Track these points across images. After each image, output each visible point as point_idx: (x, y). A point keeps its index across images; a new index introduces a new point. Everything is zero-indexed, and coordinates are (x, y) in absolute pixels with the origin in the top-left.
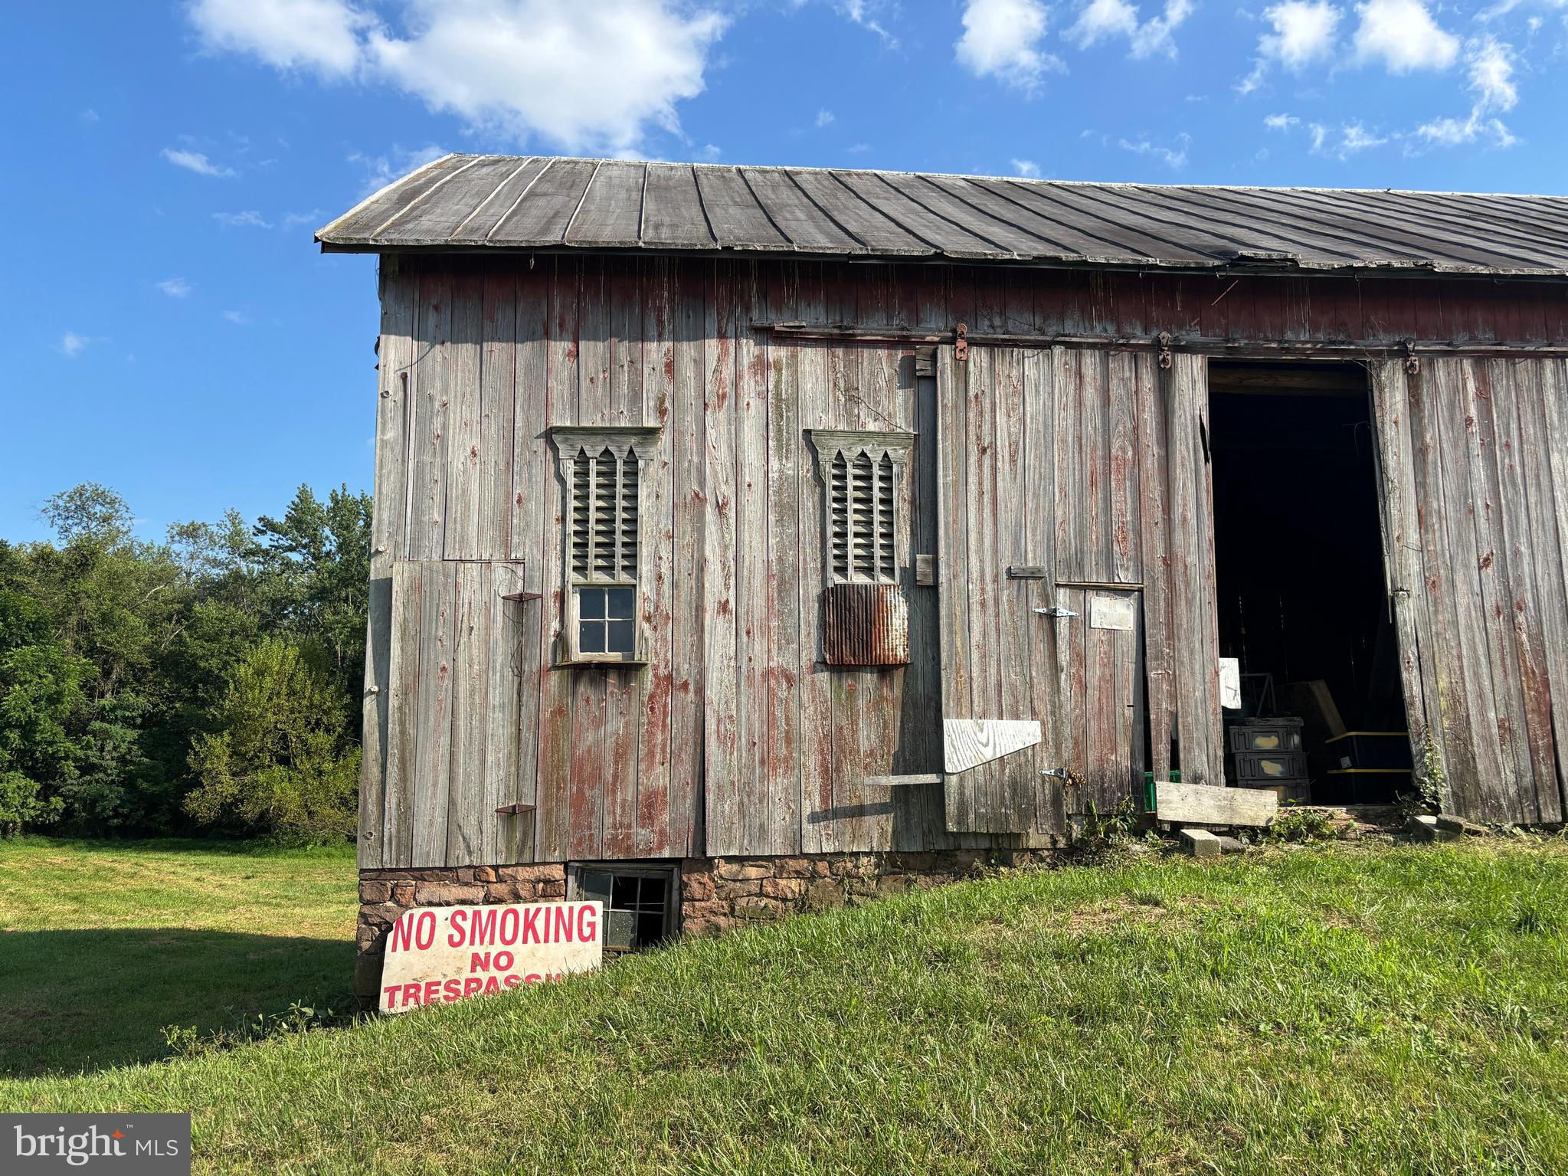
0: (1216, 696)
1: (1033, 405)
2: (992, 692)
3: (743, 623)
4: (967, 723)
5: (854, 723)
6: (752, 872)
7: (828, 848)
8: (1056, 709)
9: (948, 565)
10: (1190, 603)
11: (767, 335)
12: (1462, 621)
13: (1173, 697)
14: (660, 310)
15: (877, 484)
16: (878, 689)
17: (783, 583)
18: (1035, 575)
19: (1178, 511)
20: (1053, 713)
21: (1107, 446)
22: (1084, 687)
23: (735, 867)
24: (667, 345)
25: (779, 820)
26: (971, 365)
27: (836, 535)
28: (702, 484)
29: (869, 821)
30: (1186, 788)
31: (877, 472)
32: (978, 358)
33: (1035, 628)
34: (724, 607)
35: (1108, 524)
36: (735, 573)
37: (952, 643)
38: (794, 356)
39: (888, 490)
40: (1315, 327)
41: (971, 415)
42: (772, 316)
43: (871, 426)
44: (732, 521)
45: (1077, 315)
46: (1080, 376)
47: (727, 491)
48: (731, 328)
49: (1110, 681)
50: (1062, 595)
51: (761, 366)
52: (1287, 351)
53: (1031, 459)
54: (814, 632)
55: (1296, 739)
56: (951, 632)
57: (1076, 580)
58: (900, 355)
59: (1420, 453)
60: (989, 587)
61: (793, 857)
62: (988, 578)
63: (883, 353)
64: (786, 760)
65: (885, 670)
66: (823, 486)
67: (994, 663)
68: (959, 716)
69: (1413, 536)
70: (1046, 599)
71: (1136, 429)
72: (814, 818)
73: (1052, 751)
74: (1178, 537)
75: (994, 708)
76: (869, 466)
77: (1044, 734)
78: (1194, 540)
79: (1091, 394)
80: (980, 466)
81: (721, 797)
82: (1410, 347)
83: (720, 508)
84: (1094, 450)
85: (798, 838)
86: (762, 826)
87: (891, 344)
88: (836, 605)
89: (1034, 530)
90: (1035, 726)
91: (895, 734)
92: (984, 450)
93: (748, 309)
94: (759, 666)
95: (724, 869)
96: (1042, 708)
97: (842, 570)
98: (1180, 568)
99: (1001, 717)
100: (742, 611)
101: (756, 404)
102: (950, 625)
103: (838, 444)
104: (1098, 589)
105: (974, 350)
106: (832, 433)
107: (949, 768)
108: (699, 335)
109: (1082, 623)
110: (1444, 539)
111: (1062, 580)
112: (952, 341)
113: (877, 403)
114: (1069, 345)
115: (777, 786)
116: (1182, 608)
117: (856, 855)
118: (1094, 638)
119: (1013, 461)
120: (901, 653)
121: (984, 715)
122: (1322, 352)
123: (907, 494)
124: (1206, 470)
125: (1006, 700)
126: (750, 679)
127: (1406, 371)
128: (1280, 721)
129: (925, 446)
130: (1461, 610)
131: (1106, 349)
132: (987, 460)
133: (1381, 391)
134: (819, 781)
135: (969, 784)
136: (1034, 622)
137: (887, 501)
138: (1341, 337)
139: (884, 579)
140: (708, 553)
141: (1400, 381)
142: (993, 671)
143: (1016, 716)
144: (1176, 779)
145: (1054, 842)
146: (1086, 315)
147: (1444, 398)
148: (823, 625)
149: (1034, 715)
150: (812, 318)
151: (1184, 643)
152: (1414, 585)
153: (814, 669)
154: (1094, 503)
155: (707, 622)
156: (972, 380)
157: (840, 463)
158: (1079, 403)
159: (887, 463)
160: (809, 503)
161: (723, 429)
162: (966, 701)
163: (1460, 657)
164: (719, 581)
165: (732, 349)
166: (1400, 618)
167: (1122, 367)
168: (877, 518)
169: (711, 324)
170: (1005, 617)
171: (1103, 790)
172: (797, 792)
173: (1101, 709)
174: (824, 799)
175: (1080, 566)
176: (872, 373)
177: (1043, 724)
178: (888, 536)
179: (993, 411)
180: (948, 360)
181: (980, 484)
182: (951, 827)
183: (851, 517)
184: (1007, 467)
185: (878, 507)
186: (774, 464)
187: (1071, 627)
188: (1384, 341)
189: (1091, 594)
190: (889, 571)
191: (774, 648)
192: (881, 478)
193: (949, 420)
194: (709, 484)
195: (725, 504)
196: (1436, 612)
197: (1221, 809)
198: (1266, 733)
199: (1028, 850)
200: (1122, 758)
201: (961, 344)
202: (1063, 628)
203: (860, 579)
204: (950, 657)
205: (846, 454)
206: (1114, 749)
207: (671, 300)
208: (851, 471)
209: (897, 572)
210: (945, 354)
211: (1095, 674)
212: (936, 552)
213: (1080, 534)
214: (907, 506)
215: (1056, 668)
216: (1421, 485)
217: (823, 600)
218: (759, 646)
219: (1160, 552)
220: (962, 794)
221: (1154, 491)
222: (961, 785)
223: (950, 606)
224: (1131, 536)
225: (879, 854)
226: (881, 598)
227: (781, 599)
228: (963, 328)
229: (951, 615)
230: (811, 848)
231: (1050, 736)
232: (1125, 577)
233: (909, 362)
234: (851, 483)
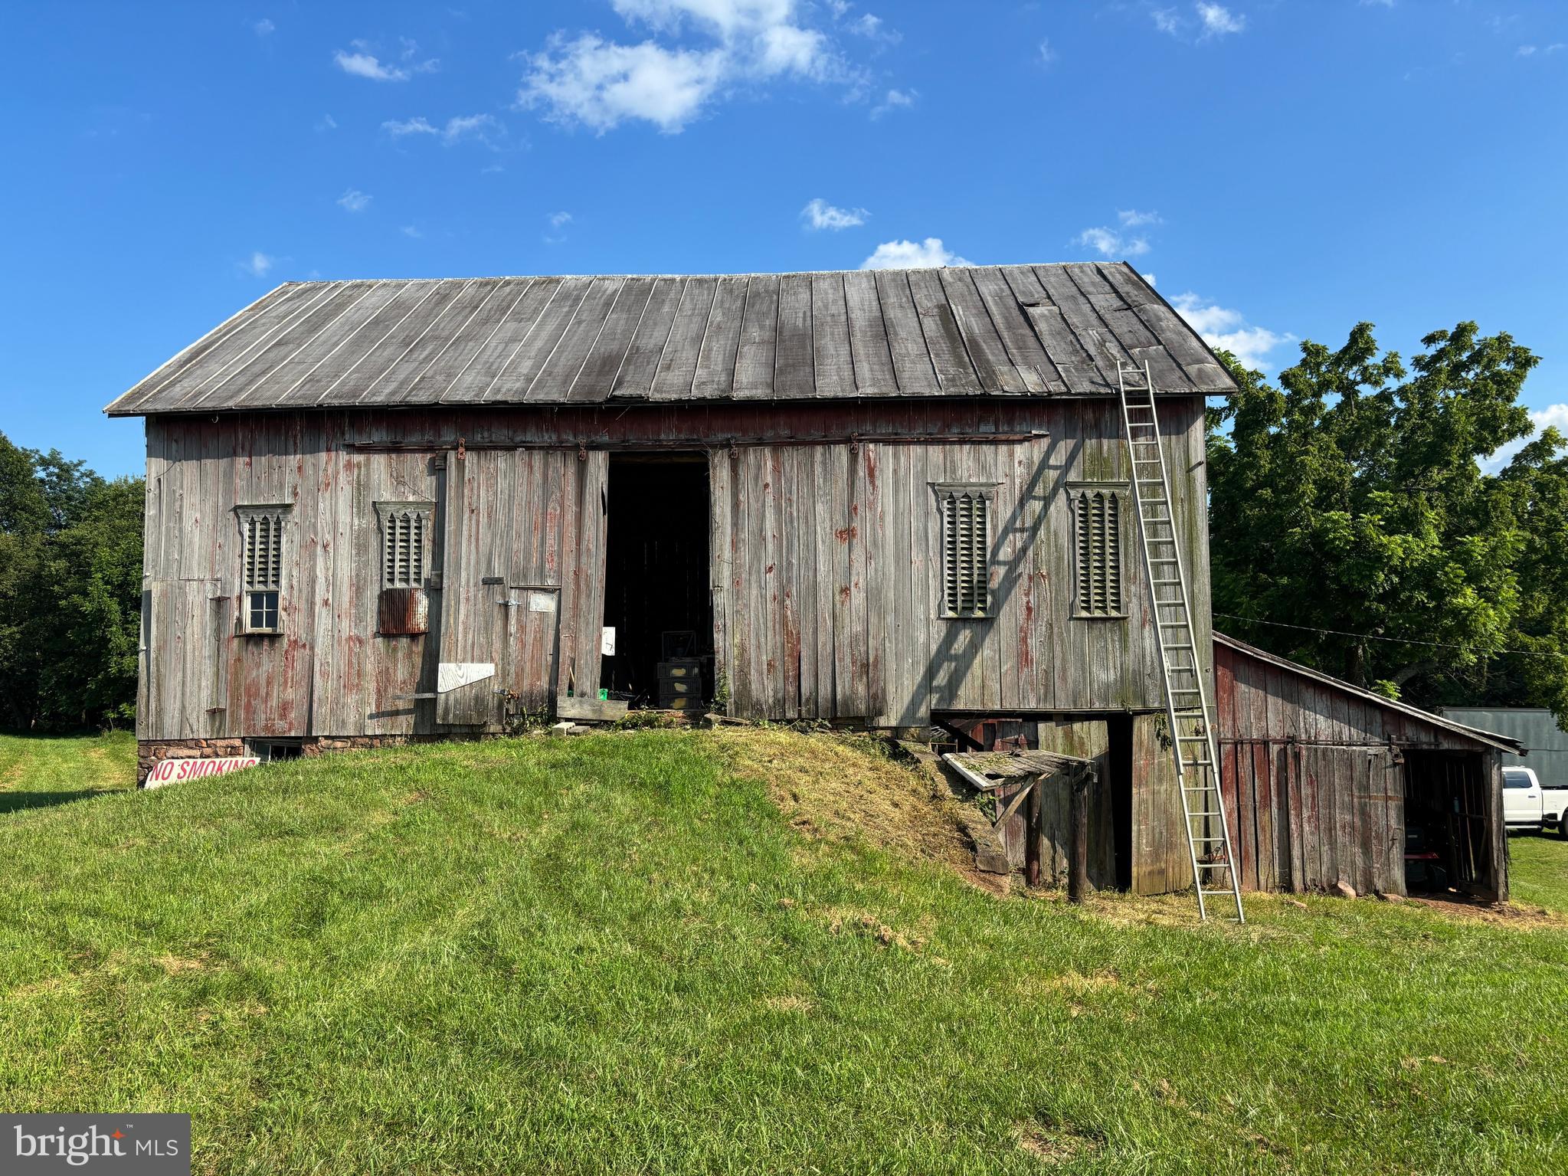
0: (599, 648)
1: (502, 484)
2: (469, 648)
3: (336, 611)
4: (452, 666)
5: (396, 665)
6: (339, 744)
7: (378, 732)
8: (505, 656)
9: (449, 578)
10: (589, 596)
11: (353, 449)
12: (753, 605)
13: (573, 649)
14: (295, 437)
15: (413, 531)
16: (410, 647)
17: (358, 590)
18: (499, 581)
19: (584, 544)
20: (503, 659)
21: (545, 507)
22: (524, 646)
23: (330, 742)
24: (298, 456)
25: (352, 718)
26: (467, 462)
27: (389, 560)
28: (316, 534)
29: (402, 718)
30: (575, 699)
31: (413, 524)
32: (470, 458)
33: (497, 614)
34: (326, 603)
35: (542, 553)
36: (332, 583)
37: (448, 622)
38: (368, 460)
39: (419, 534)
40: (679, 431)
41: (466, 491)
42: (357, 437)
43: (411, 499)
44: (332, 554)
45: (534, 430)
46: (531, 467)
47: (328, 537)
48: (334, 445)
49: (539, 640)
50: (513, 593)
51: (349, 466)
52: (661, 446)
53: (500, 516)
54: (375, 615)
55: (696, 670)
56: (448, 615)
57: (522, 584)
58: (429, 456)
59: (736, 505)
60: (472, 590)
61: (360, 737)
62: (471, 584)
63: (418, 456)
64: (357, 685)
65: (414, 636)
66: (382, 533)
67: (471, 632)
68: (449, 661)
69: (727, 554)
70: (504, 595)
71: (562, 497)
72: (371, 717)
73: (500, 680)
74: (584, 559)
75: (469, 656)
76: (408, 521)
77: (496, 671)
78: (593, 560)
79: (538, 476)
80: (470, 520)
81: (320, 706)
82: (732, 442)
83: (325, 547)
84: (537, 510)
85: (362, 727)
86: (343, 720)
87: (424, 451)
88: (387, 599)
89: (499, 556)
90: (493, 665)
91: (418, 672)
92: (473, 511)
93: (343, 434)
94: (345, 635)
95: (323, 742)
96: (497, 656)
97: (391, 580)
98: (583, 577)
99: (472, 661)
100: (336, 605)
101: (348, 489)
102: (448, 611)
103: (391, 509)
104: (535, 589)
105: (469, 453)
106: (388, 503)
107: (440, 690)
108: (315, 450)
109: (524, 609)
110: (746, 556)
111: (513, 585)
112: (455, 448)
113: (414, 484)
114: (528, 448)
115: (351, 699)
116: (583, 600)
117: (394, 736)
118: (533, 616)
119: (489, 517)
120: (422, 627)
121: (464, 661)
122: (681, 445)
123: (431, 536)
124: (603, 521)
125: (477, 652)
126: (339, 643)
127: (730, 456)
128: (688, 660)
129: (440, 508)
130: (753, 597)
131: (548, 449)
132: (474, 517)
133: (714, 468)
134: (375, 697)
135: (452, 698)
136: (496, 609)
137: (418, 541)
138: (695, 437)
139: (414, 585)
140: (318, 573)
141: (727, 463)
142: (471, 636)
143: (481, 661)
144: (570, 695)
145: (504, 729)
146: (539, 429)
147: (753, 471)
148: (380, 612)
149: (492, 660)
150: (378, 436)
151: (582, 619)
152: (726, 583)
153: (374, 637)
154: (536, 541)
155: (317, 611)
156: (467, 471)
157: (392, 520)
158: (530, 483)
159: (419, 519)
160: (374, 543)
161: (328, 503)
162: (453, 654)
163: (749, 625)
164: (324, 587)
165: (333, 458)
166: (715, 603)
167: (557, 461)
168: (413, 550)
169: (323, 444)
170: (480, 606)
171: (531, 701)
172: (362, 703)
173: (533, 657)
174: (378, 707)
175: (525, 576)
176: (412, 468)
177: (496, 665)
178: (418, 560)
179: (479, 488)
180: (453, 460)
181: (470, 530)
182: (439, 721)
183: (398, 550)
184: (486, 520)
185: (413, 544)
186: (356, 522)
187: (518, 611)
188: (721, 437)
189: (530, 592)
190: (418, 580)
191: (353, 624)
192: (416, 528)
193: (453, 494)
194: (320, 535)
195: (327, 545)
196: (737, 599)
197: (594, 711)
198: (679, 667)
199: (488, 734)
200: (544, 683)
201: (461, 450)
202: (513, 611)
203: (403, 585)
204: (446, 629)
205: (395, 514)
206: (539, 679)
207: (301, 431)
208: (398, 524)
209: (423, 581)
210: (452, 457)
211: (530, 639)
212: (442, 570)
213: (527, 558)
214: (431, 543)
215: (506, 634)
216: (735, 525)
217: (380, 597)
218: (345, 624)
219: (572, 568)
220: (447, 703)
221: (571, 531)
222: (447, 699)
223: (449, 600)
224: (556, 559)
225: (406, 736)
226: (412, 596)
227: (357, 597)
228: (463, 441)
229: (448, 606)
230: (369, 733)
231: (500, 672)
232: (550, 582)
233: (432, 461)
234: (398, 531)
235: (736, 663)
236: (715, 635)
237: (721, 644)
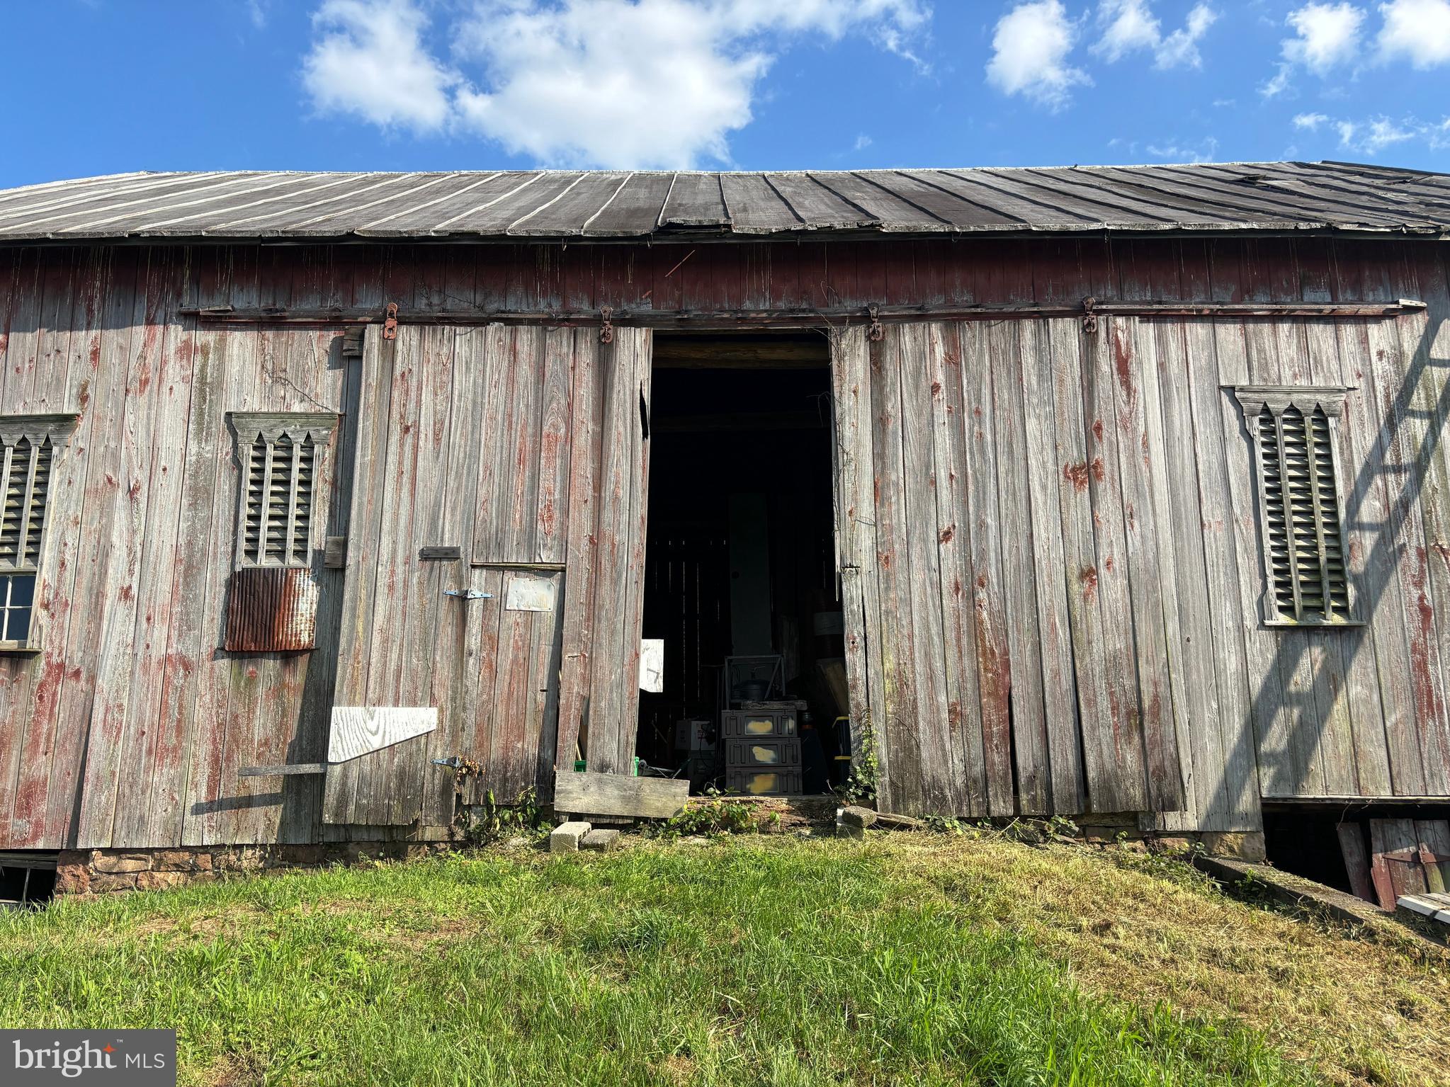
0: (634, 677)
1: (463, 382)
2: (390, 678)
3: (144, 610)
4: (358, 711)
5: (251, 711)
6: (129, 865)
7: (209, 840)
8: (458, 694)
9: (358, 548)
10: (615, 582)
11: (194, 320)
12: (916, 599)
13: (587, 680)
14: (91, 299)
15: (297, 465)
16: (279, 676)
17: (189, 567)
18: (451, 554)
19: (609, 488)
20: (454, 699)
21: (539, 424)
22: (493, 672)
23: (113, 859)
24: (94, 333)
25: (158, 814)
26: (399, 345)
27: (250, 517)
28: (116, 469)
29: (257, 812)
30: (588, 777)
31: (297, 452)
32: (407, 338)
33: (446, 614)
34: (126, 593)
35: (533, 503)
36: (140, 557)
37: (353, 627)
38: (222, 341)
39: (307, 471)
40: (776, 296)
41: (396, 394)
42: (203, 301)
43: (297, 408)
44: (143, 505)
45: (520, 291)
46: (514, 352)
47: (140, 475)
48: (161, 314)
49: (523, 665)
50: (478, 576)
51: (186, 350)
52: (744, 320)
53: (457, 438)
54: (218, 617)
55: (791, 724)
56: (354, 616)
57: (494, 560)
58: (332, 335)
59: (880, 422)
60: (400, 569)
61: (173, 849)
62: (400, 558)
63: (314, 334)
64: (175, 749)
65: (288, 656)
66: (240, 468)
67: (396, 649)
68: (352, 703)
69: (866, 509)
70: (459, 579)
71: (570, 406)
72: (198, 810)
73: (447, 739)
74: (608, 516)
75: (390, 695)
76: (289, 448)
77: (441, 722)
78: (625, 518)
79: (525, 370)
80: (402, 445)
81: (97, 788)
82: (873, 312)
83: (132, 492)
84: (524, 427)
85: (180, 829)
86: (142, 818)
87: (323, 325)
88: (241, 590)
89: (454, 509)
90: (433, 712)
91: (293, 723)
92: (407, 429)
93: (179, 295)
94: (158, 651)
95: (99, 861)
96: (442, 694)
97: (252, 554)
98: (607, 546)
99: (396, 704)
100: (144, 599)
101: (181, 391)
102: (354, 609)
103: (257, 426)
104: (518, 569)
105: (404, 328)
106: (253, 415)
107: (332, 758)
108: (124, 322)
109: (496, 606)
110: (899, 512)
111: (476, 561)
112: (380, 321)
113: (305, 384)
114: (508, 322)
115: (160, 777)
116: (605, 590)
117: (239, 847)
118: (510, 619)
119: (437, 439)
120: (305, 639)
121: (379, 702)
122: (780, 320)
123: (329, 475)
124: (643, 449)
125: (405, 685)
126: (146, 668)
127: (868, 338)
128: (776, 705)
129: (346, 423)
130: (916, 587)
131: (545, 324)
132: (409, 440)
133: (841, 359)
134: (208, 771)
135: (354, 773)
136: (444, 604)
137: (306, 483)
138: (804, 306)
139: (292, 561)
140: (115, 539)
141: (863, 349)
142: (395, 656)
143: (413, 703)
144: (580, 767)
145: (452, 834)
146: (529, 289)
147: (909, 365)
148: (228, 611)
149: (433, 701)
150: (244, 300)
151: (604, 624)
152: (865, 560)
153: (215, 656)
154: (520, 482)
155: (107, 609)
156: (399, 359)
157: (260, 447)
158: (511, 380)
159: (309, 444)
160: (224, 485)
161: (143, 413)
162: (360, 688)
163: (911, 637)
164: (124, 567)
165: (159, 336)
166: (846, 596)
167: (560, 343)
168: (294, 499)
169: (141, 311)
170: (414, 599)
171: (505, 780)
172: (179, 783)
173: (510, 694)
174: (211, 790)
175: (500, 546)
176: (301, 355)
177: (441, 711)
178: (304, 518)
179: (420, 388)
180: (376, 340)
181: (400, 463)
182: (328, 818)
183: (267, 499)
184: (430, 445)
185: (295, 488)
186: (193, 447)
187: (485, 608)
188: (850, 305)
189: (508, 575)
190: (301, 554)
191: (174, 634)
192: (302, 459)
193: (372, 399)
194: (124, 469)
195: (136, 489)
196: (887, 589)
197: (626, 800)
198: (760, 718)
199: (422, 842)
200: (529, 746)
201: (391, 322)
202: (475, 610)
203: (274, 563)
204: (350, 642)
205: (266, 435)
206: (521, 737)
207: (103, 289)
208: (270, 452)
209: (310, 555)
210: (373, 335)
211: (505, 661)
212: (346, 534)
213: (503, 514)
214: (328, 487)
215: (461, 652)
216: (880, 456)
217: (230, 584)
218: (159, 633)
219: (587, 530)
220: (344, 785)
221: (584, 467)
222: (345, 775)
223: (356, 589)
224: (557, 514)
225: (263, 846)
226: (289, 581)
227: (187, 584)
228: (393, 306)
229: (355, 599)
230: (191, 841)
231: (447, 723)
232: (547, 557)
233: (338, 343)
234: (270, 465)
235: (890, 708)
236: (848, 656)
237: (860, 672)
